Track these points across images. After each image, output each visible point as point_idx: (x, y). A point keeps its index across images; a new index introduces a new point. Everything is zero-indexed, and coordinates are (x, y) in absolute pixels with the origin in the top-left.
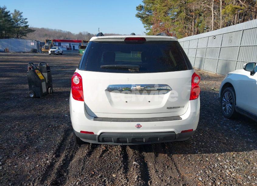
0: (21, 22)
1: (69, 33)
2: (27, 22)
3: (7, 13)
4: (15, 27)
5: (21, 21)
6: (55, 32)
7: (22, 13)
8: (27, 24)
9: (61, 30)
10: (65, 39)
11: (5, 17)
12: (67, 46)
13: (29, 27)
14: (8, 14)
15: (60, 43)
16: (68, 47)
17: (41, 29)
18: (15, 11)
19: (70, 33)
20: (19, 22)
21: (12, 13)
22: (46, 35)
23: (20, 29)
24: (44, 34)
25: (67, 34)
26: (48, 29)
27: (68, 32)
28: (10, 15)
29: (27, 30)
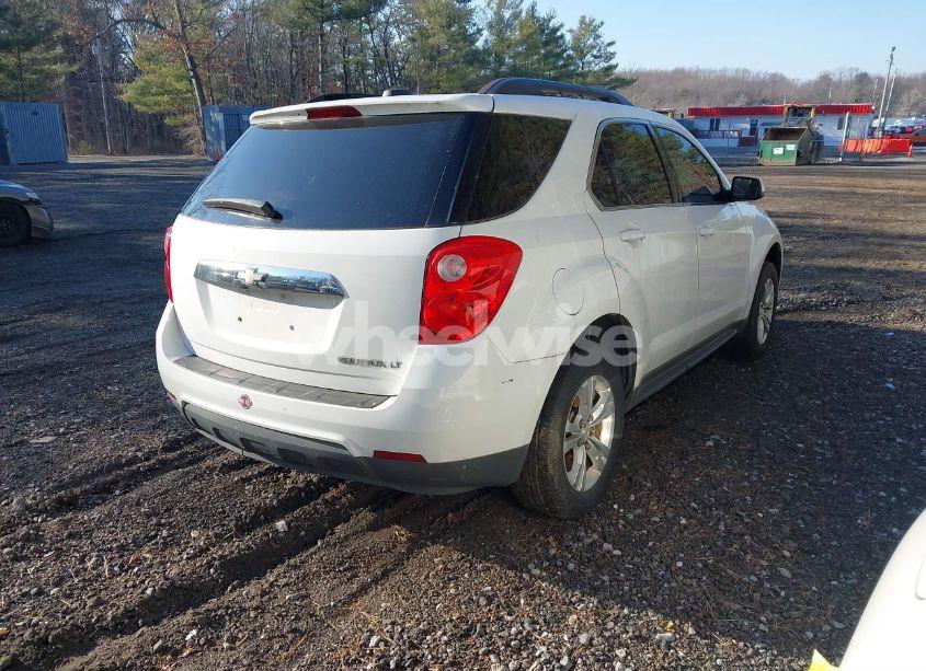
0: (595, 57)
1: (777, 81)
2: (614, 54)
3: (555, 30)
4: (571, 75)
5: (595, 53)
6: (721, 81)
7: (602, 24)
8: (613, 62)
9: (746, 71)
10: (756, 105)
11: (546, 44)
12: (740, 132)
13: (616, 71)
14: (559, 34)
15: (718, 121)
16: (746, 135)
17: (673, 71)
18: (582, 21)
19: (783, 78)
20: (589, 58)
21: (571, 31)
22: (685, 93)
23: (589, 79)
24: (680, 90)
25: (766, 85)
26: (698, 71)
27: (775, 75)
28: (562, 36)
29: (609, 83)
